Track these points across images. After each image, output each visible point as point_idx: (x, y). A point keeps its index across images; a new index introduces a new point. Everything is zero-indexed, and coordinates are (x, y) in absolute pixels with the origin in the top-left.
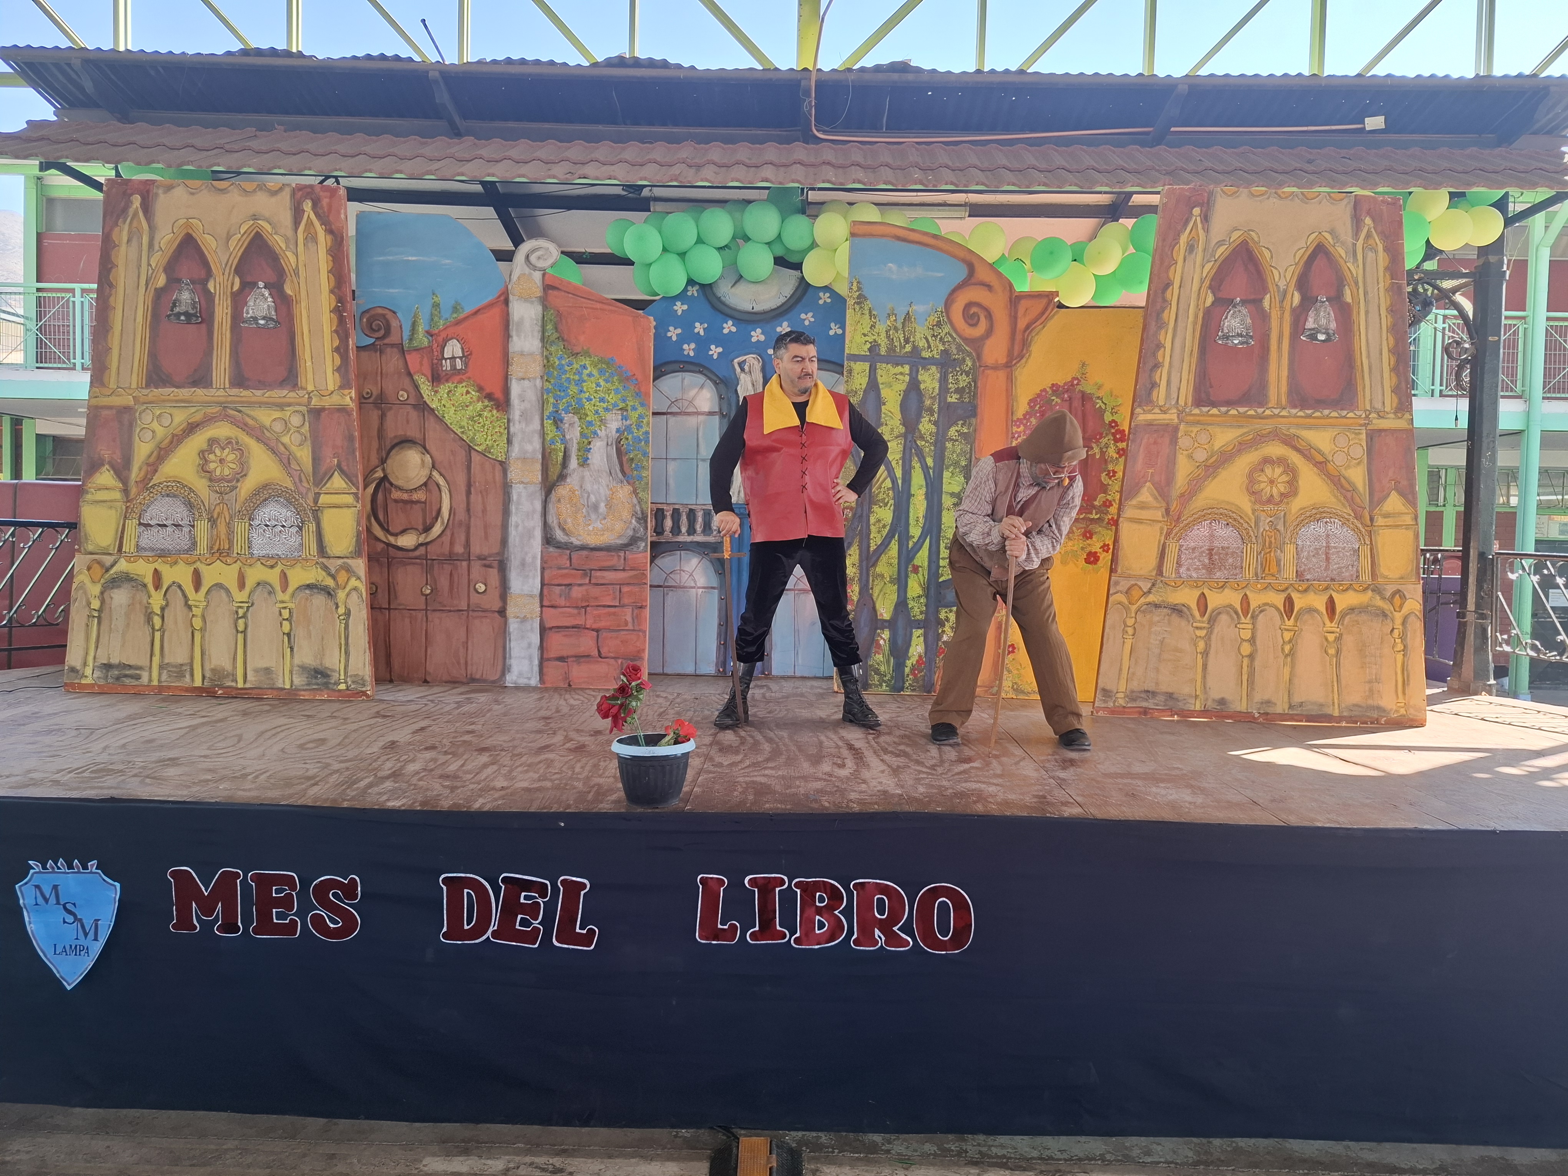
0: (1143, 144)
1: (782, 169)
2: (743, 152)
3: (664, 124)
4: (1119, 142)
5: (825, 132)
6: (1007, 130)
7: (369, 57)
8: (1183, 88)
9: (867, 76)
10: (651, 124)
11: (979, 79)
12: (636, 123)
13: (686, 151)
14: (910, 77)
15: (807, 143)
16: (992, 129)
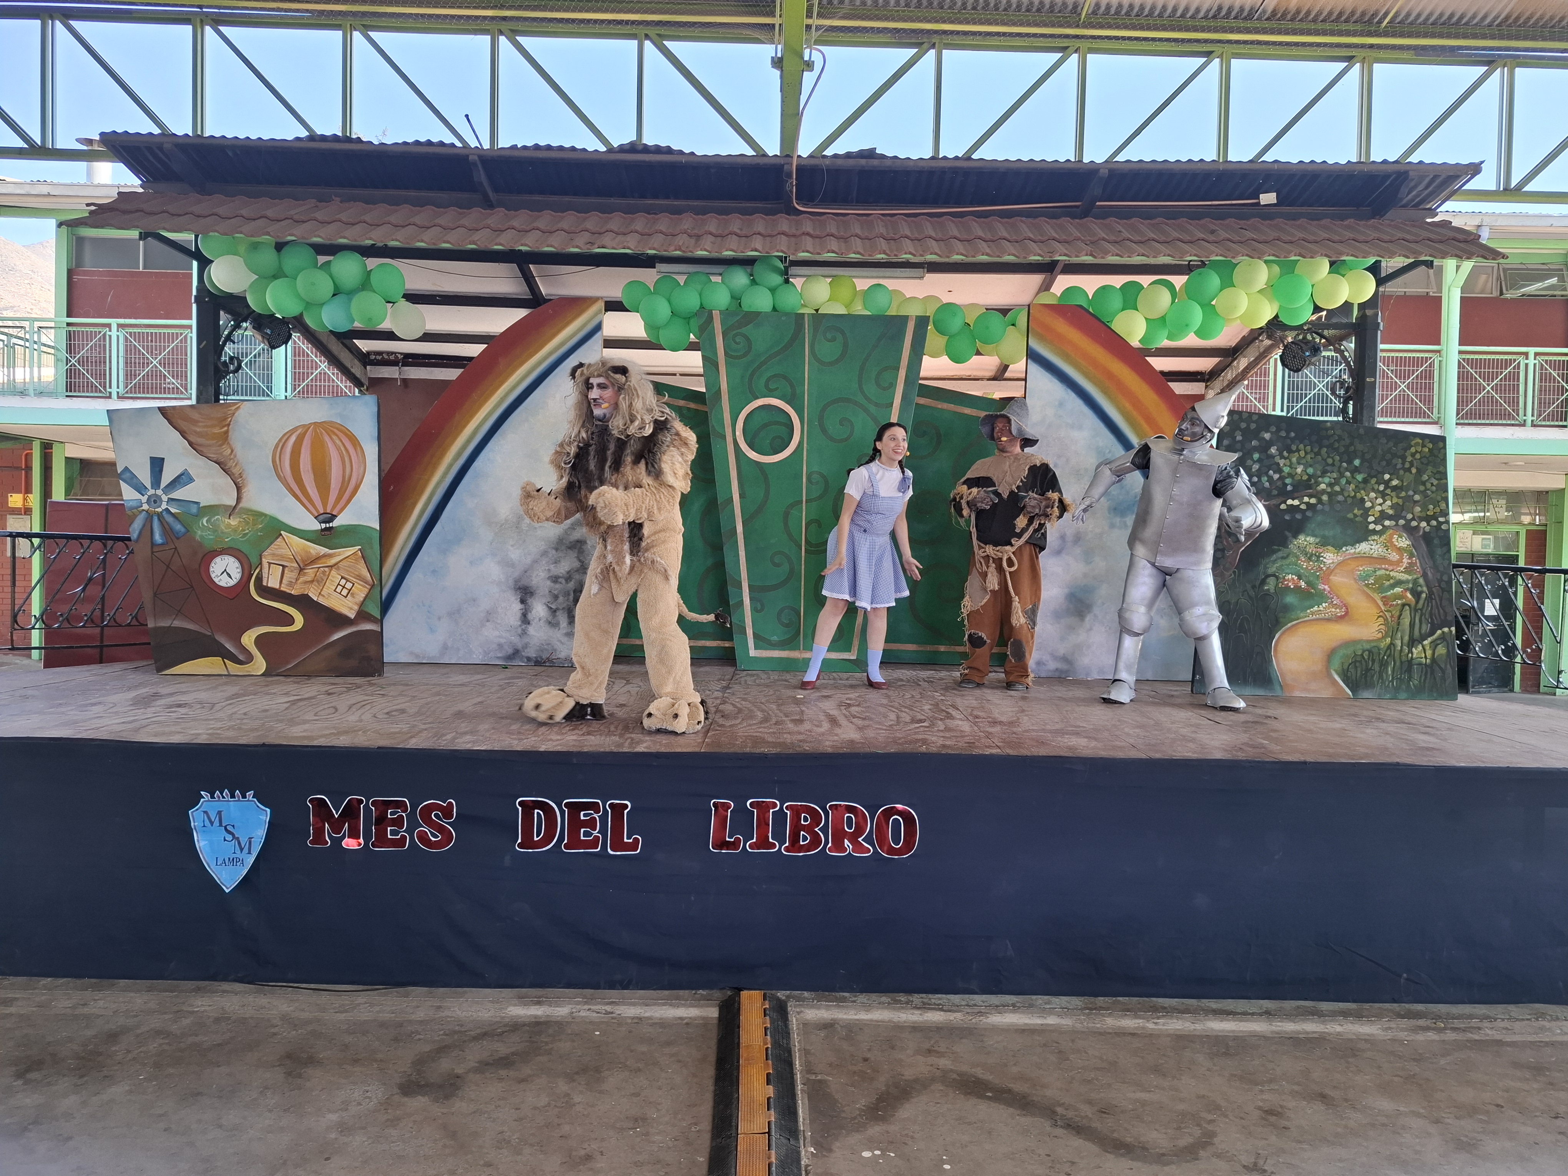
0: (1073, 217)
1: (768, 238)
2: (736, 223)
3: (667, 197)
4: (1053, 215)
5: (804, 205)
6: (958, 204)
7: (417, 143)
8: (1104, 172)
9: (840, 162)
10: (656, 197)
11: (934, 164)
12: (643, 196)
13: (687, 222)
14: (875, 162)
15: (789, 215)
16: (946, 203)
